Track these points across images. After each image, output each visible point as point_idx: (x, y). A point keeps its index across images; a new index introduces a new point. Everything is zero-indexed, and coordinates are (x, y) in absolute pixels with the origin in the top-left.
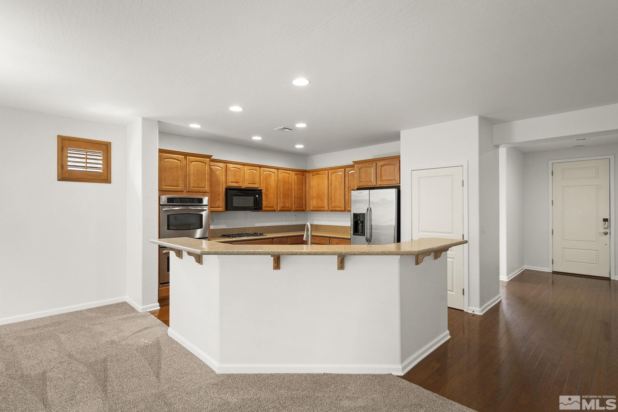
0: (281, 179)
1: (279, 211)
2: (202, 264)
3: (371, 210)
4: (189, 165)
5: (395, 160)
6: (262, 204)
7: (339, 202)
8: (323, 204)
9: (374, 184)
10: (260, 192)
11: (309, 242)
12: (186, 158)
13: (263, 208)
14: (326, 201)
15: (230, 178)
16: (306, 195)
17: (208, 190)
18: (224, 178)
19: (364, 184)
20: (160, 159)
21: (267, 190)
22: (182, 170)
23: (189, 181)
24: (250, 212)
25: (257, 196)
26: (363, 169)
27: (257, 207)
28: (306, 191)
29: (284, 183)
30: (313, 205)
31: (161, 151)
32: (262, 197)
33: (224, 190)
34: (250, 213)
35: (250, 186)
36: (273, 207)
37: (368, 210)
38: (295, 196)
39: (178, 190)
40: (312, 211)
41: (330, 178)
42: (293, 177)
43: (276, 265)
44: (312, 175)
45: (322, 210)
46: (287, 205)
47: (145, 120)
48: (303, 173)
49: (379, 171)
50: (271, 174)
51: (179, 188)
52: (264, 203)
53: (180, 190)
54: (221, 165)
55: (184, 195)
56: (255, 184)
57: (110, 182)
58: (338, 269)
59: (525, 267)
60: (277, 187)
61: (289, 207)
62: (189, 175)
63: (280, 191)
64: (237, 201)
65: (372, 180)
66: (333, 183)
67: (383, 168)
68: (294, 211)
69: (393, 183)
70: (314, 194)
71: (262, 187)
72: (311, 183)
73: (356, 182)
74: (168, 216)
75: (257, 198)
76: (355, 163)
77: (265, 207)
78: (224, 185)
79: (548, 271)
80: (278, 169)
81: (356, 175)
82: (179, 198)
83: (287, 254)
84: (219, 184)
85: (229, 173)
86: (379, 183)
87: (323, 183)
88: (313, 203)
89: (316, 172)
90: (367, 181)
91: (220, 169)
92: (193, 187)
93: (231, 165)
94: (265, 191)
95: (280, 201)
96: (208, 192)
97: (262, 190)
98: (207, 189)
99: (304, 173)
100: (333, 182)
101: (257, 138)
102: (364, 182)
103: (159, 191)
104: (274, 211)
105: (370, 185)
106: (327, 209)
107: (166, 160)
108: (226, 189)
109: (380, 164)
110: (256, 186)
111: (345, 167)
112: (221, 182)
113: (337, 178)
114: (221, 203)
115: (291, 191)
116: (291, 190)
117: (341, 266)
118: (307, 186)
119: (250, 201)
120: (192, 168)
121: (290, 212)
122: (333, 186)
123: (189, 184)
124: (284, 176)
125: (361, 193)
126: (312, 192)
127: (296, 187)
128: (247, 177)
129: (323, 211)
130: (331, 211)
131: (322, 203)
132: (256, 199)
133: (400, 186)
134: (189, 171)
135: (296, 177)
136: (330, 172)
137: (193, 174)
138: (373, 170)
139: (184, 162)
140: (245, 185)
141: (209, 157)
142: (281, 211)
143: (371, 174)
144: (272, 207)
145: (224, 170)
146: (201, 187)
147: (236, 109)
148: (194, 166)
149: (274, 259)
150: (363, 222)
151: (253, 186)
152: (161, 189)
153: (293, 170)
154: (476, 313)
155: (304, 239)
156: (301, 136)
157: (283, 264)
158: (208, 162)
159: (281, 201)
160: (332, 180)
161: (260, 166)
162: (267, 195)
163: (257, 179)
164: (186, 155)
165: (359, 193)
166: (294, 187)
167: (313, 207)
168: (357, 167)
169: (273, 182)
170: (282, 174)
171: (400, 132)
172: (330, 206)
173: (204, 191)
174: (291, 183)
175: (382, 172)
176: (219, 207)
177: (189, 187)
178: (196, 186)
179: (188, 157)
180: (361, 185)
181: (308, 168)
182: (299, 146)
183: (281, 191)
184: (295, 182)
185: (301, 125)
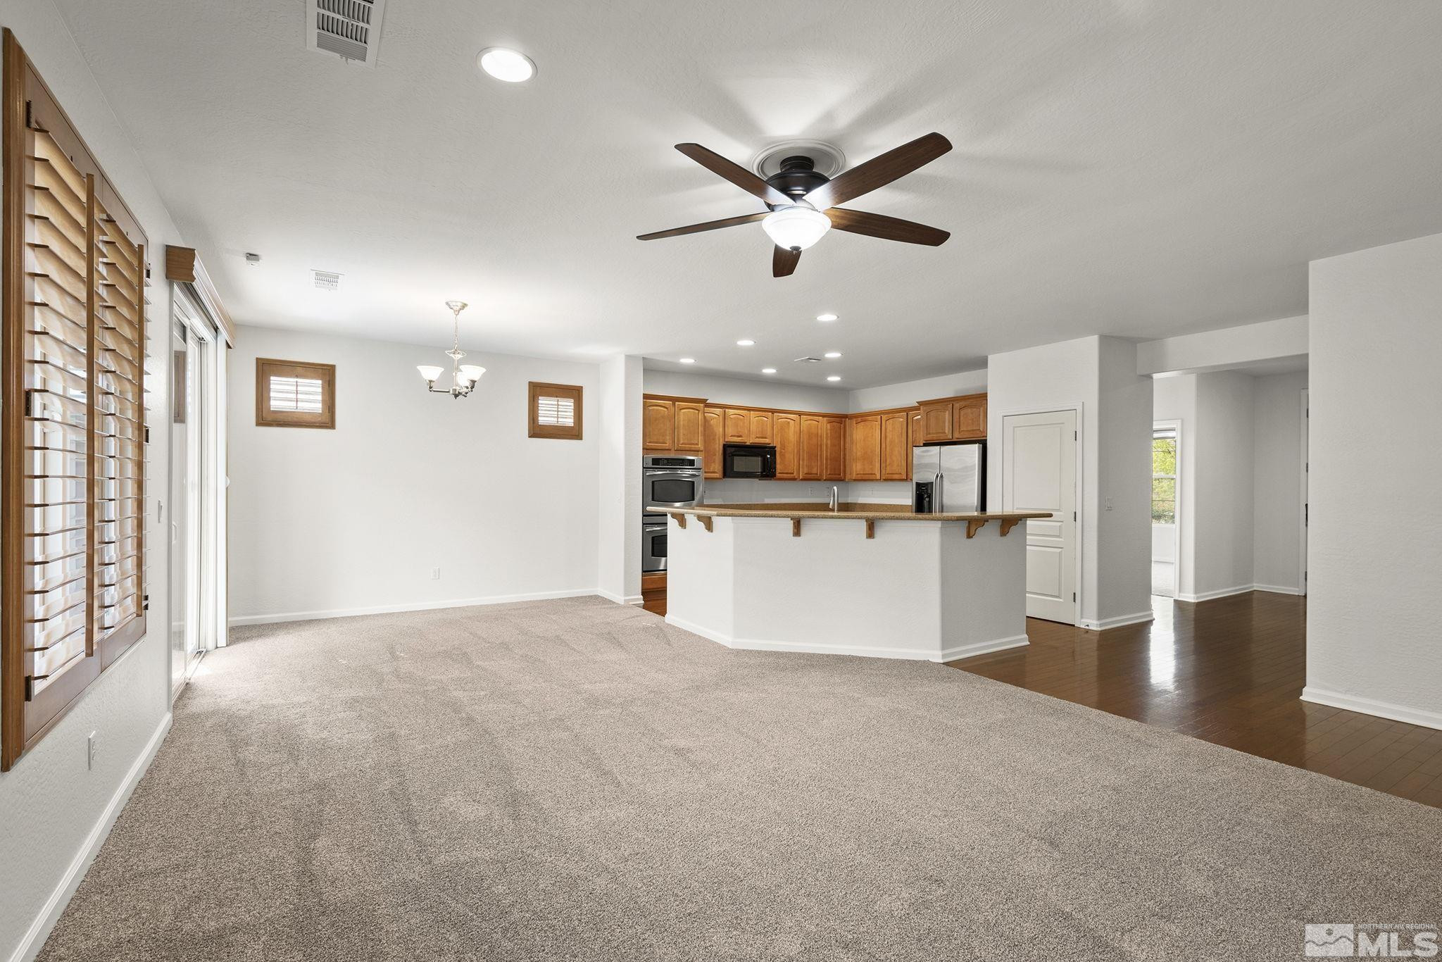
0: (805, 430)
1: (802, 480)
2: (712, 532)
3: (942, 476)
4: (678, 414)
5: (980, 399)
6: (775, 468)
7: (898, 466)
8: (872, 469)
9: (949, 436)
10: (772, 450)
11: (836, 509)
12: (674, 405)
13: (778, 475)
14: (878, 465)
15: (730, 431)
16: (845, 455)
17: (702, 448)
18: (721, 429)
19: (933, 437)
20: (645, 406)
21: (783, 447)
22: (670, 421)
23: (678, 435)
24: (757, 480)
25: (769, 456)
26: (932, 414)
27: (768, 472)
28: (845, 449)
29: (809, 436)
30: (856, 471)
31: (646, 397)
32: (775, 458)
33: (721, 447)
34: (756, 482)
35: (757, 441)
36: (793, 473)
37: (937, 476)
38: (827, 456)
39: (664, 448)
40: (855, 480)
41: (883, 428)
42: (824, 426)
43: (796, 530)
44: (855, 422)
45: (871, 478)
46: (814, 471)
47: (629, 358)
48: (841, 421)
49: (956, 416)
50: (789, 423)
51: (666, 446)
52: (779, 467)
53: (667, 448)
54: (718, 411)
55: (672, 455)
56: (766, 438)
57: (581, 439)
58: (867, 538)
59: (1253, 587)
60: (799, 442)
61: (817, 474)
62: (678, 428)
63: (803, 447)
64: (740, 464)
65: (947, 432)
66: (890, 436)
67: (962, 413)
68: (825, 480)
69: (978, 436)
70: (859, 454)
71: (776, 443)
72: (854, 436)
73: (922, 433)
74: (653, 482)
75: (768, 461)
76: (921, 403)
77: (780, 473)
78: (721, 440)
79: (1297, 594)
80: (800, 414)
81: (921, 423)
82: (666, 459)
83: (808, 517)
84: (714, 439)
85: (728, 423)
86: (957, 436)
87: (873, 435)
88: (856, 468)
89: (862, 417)
90: (939, 433)
91: (716, 418)
92: (682, 444)
93: (731, 411)
94: (781, 448)
95: (803, 465)
96: (702, 451)
97: (775, 447)
98: (701, 446)
99: (843, 419)
100: (888, 434)
101: (769, 371)
102: (933, 433)
103: (643, 449)
104: (794, 479)
105: (942, 438)
106: (878, 477)
107: (650, 408)
108: (724, 445)
109: (957, 405)
110: (767, 441)
111: (907, 410)
112: (717, 437)
113: (895, 427)
114: (717, 466)
115: (821, 450)
116: (821, 445)
117: (871, 534)
118: (848, 439)
119: (755, 463)
120: (682, 417)
121: (819, 482)
122: (888, 440)
123: (678, 440)
124: (809, 424)
125: (928, 451)
126: (855, 450)
127: (829, 442)
128: (753, 428)
129: (872, 480)
130: (885, 480)
131: (871, 467)
132: (765, 461)
133: (986, 440)
134: (678, 422)
135: (829, 425)
136: (884, 417)
137: (683, 425)
138: (947, 415)
139: (672, 409)
140: (750, 440)
141: (704, 401)
142: (804, 480)
143: (944, 422)
144: (790, 473)
145: (721, 418)
146: (693, 444)
147: (746, 343)
148: (685, 415)
149: (794, 523)
150: (930, 496)
151: (763, 442)
152: (645, 447)
153: (824, 416)
154: (1091, 628)
155: (831, 507)
156: (833, 367)
157: (804, 530)
158: (702, 408)
159: (805, 464)
160: (888, 431)
161: (773, 411)
162: (783, 455)
163: (769, 430)
164: (674, 400)
165: (924, 452)
166: (827, 442)
167: (858, 474)
168: (924, 411)
169: (792, 435)
170: (806, 423)
171: (987, 357)
172: (883, 472)
173: (697, 449)
174: (821, 437)
175: (962, 418)
176: (714, 472)
177: (678, 445)
178: (686, 441)
179: (677, 403)
180: (931, 439)
181: (851, 411)
182: (834, 379)
183: (805, 448)
184: (827, 434)
185: (833, 355)
